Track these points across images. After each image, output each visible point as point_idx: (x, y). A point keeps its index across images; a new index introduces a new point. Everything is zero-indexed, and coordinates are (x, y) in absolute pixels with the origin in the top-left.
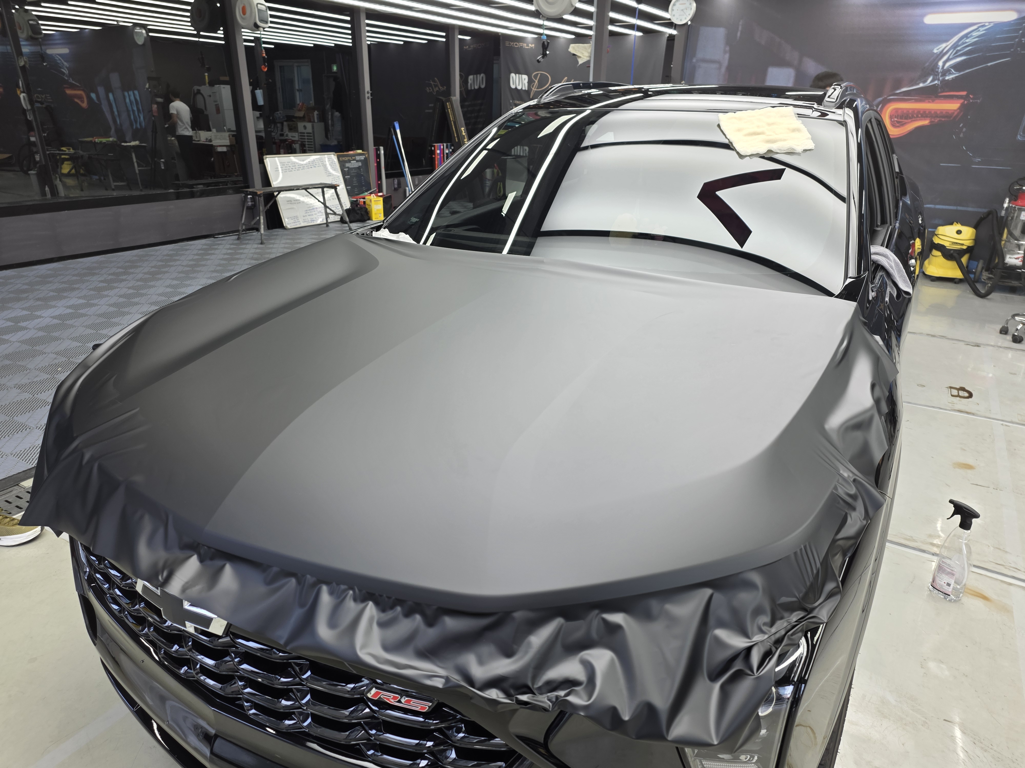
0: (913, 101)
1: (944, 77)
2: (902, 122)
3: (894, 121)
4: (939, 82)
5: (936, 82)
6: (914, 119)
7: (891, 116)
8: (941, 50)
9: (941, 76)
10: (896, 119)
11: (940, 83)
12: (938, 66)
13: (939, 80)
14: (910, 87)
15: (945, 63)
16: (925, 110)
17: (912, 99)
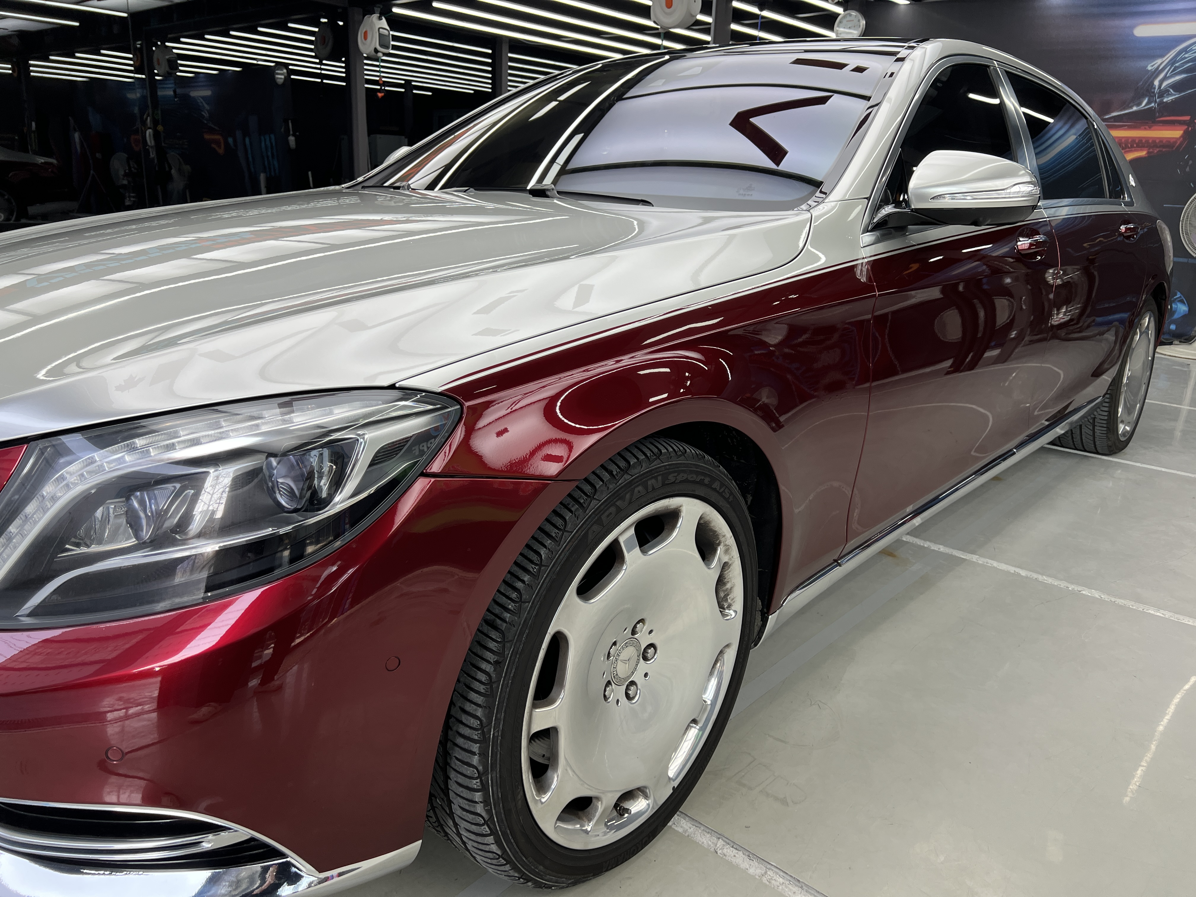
1: (1162, 98)
4: (1156, 104)
5: (1153, 105)
8: (1156, 66)
9: (1158, 98)
12: (1154, 86)
14: (1121, 110)
15: (1162, 82)
16: (1140, 139)
17: (1125, 126)
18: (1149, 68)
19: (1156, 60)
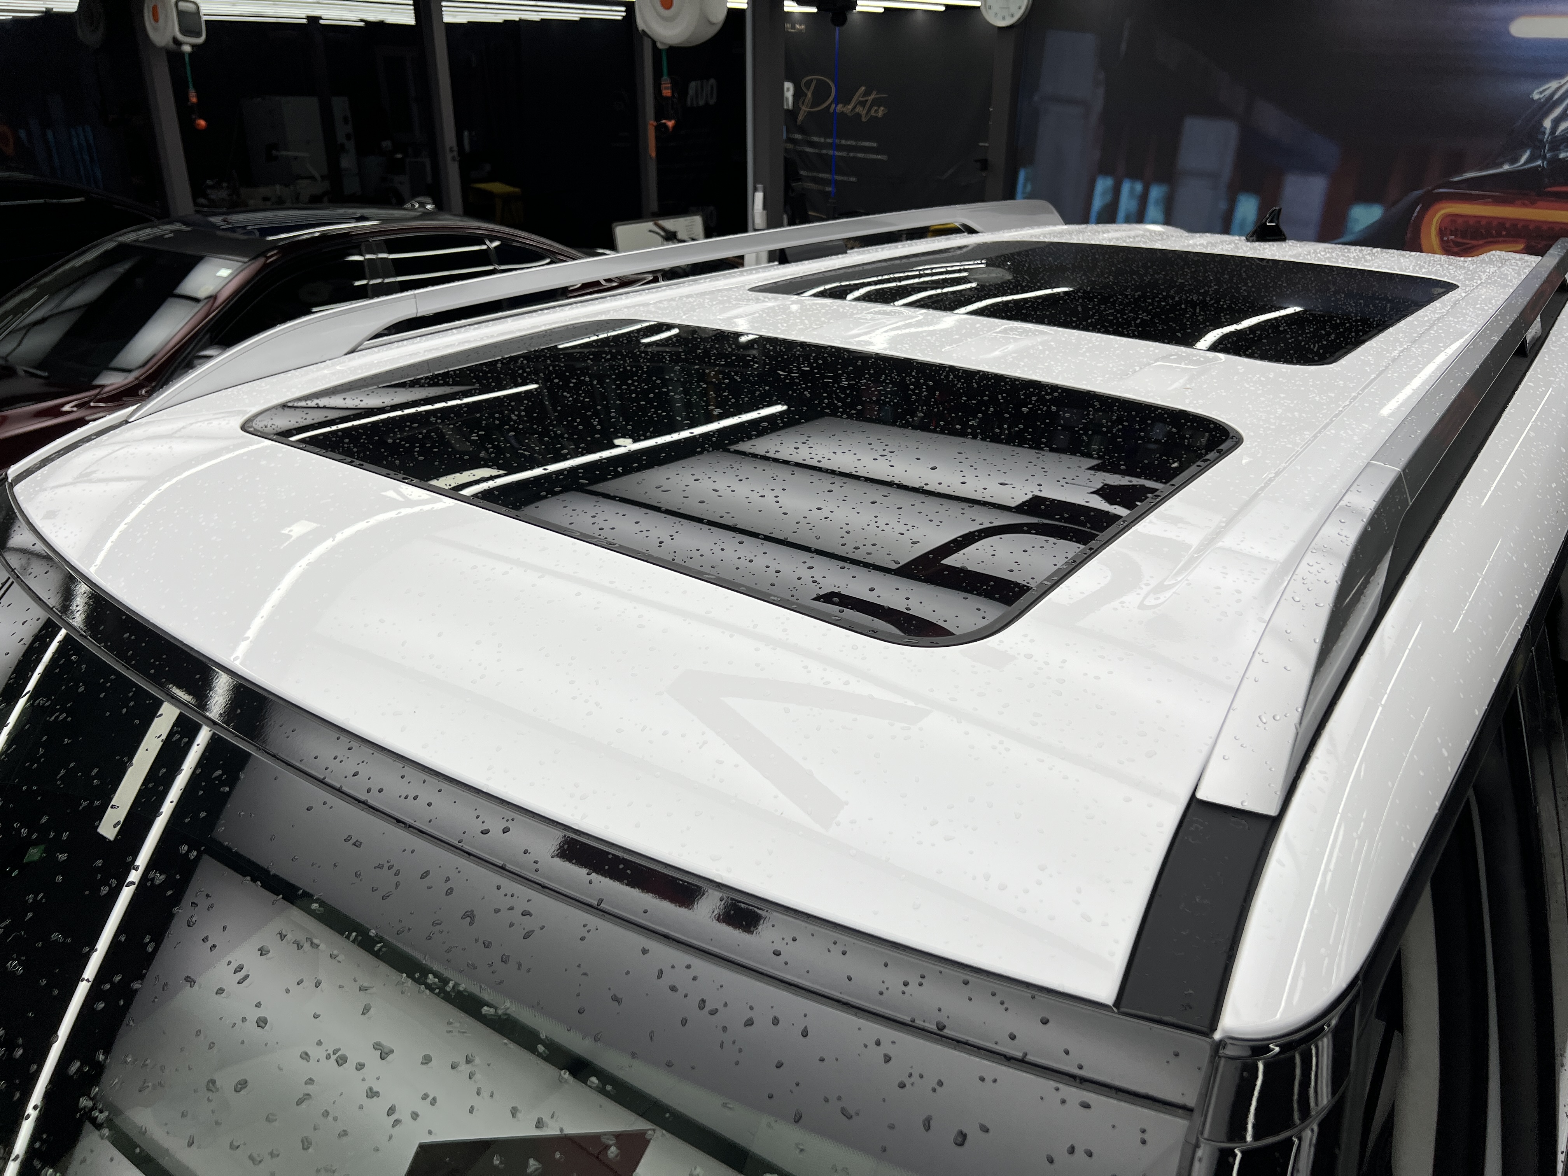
0: (1489, 200)
1: (1556, 152)
2: (1467, 244)
3: (1447, 241)
4: (1545, 163)
5: (1539, 162)
6: (1489, 240)
7: (1441, 230)
8: (1547, 93)
9: (1549, 151)
10: (1452, 237)
11: (1547, 164)
12: (1542, 129)
13: (1544, 158)
14: (1481, 170)
15: (1556, 122)
16: (1515, 222)
17: (1489, 197)
18: (1536, 96)
19: (1548, 82)
